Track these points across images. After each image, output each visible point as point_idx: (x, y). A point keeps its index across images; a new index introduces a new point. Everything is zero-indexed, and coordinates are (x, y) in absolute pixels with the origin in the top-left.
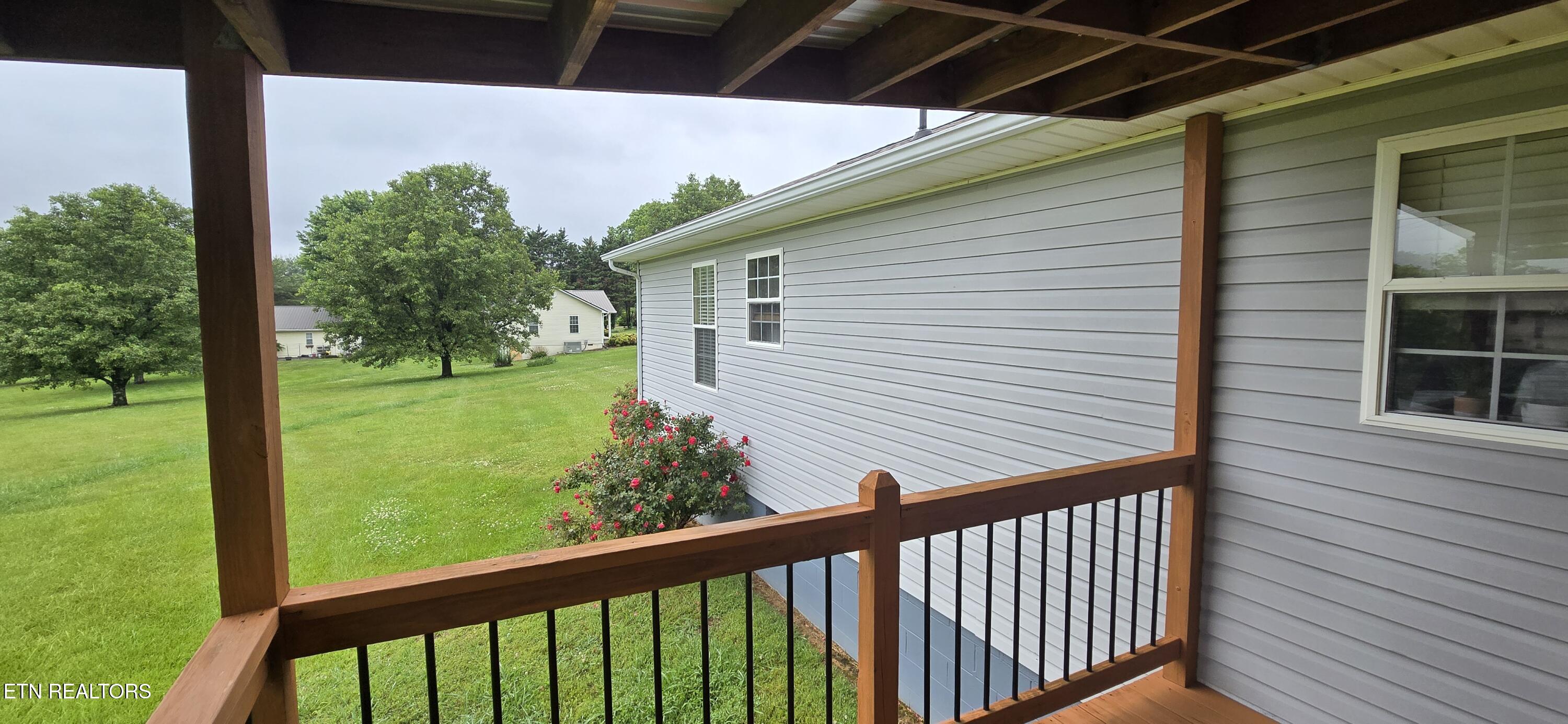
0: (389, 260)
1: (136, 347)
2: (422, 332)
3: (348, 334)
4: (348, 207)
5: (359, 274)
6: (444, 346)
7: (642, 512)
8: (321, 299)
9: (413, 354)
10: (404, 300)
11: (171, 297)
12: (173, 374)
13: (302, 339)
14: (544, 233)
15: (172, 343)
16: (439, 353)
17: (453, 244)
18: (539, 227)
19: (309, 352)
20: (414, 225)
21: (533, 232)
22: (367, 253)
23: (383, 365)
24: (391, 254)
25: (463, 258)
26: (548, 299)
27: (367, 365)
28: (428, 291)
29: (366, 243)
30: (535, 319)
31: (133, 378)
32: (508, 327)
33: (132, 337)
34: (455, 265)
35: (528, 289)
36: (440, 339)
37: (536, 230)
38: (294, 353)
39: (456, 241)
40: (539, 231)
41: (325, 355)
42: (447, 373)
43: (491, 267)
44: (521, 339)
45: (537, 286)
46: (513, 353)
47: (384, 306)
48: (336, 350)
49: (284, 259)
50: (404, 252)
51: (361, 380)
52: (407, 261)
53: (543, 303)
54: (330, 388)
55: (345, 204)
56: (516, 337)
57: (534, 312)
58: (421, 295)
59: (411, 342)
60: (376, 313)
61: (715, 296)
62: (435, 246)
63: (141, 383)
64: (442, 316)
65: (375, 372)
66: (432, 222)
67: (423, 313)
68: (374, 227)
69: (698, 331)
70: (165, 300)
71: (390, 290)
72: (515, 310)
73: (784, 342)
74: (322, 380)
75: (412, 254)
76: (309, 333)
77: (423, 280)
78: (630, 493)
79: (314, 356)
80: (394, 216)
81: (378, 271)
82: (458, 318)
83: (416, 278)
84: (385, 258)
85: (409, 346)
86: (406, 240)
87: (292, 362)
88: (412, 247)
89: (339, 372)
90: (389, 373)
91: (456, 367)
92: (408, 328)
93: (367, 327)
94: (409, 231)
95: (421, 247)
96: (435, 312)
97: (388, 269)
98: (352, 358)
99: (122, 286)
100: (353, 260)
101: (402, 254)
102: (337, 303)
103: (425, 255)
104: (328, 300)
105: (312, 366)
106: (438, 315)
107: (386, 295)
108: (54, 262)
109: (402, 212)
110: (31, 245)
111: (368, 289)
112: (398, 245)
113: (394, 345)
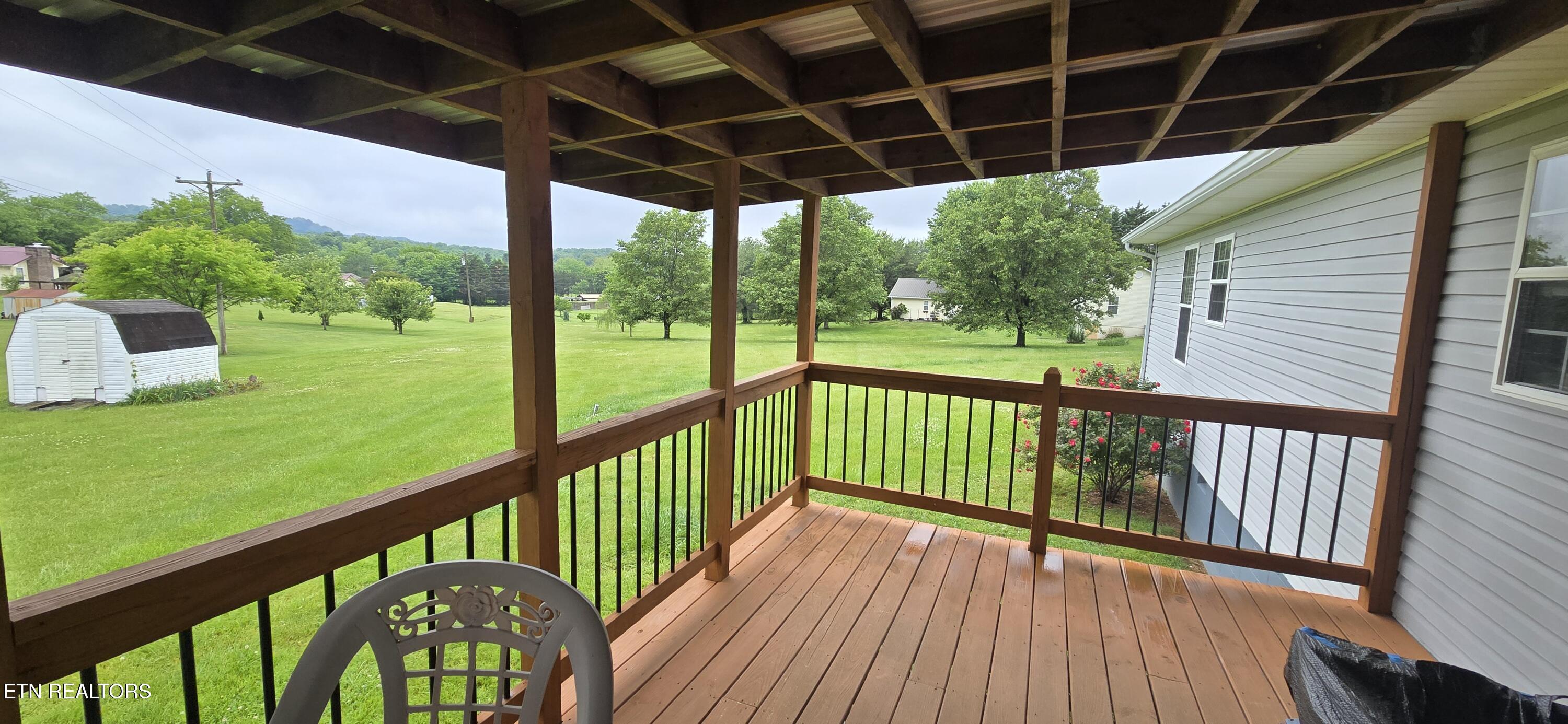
0: (984, 241)
1: (826, 303)
2: (1002, 304)
3: (948, 303)
4: (966, 197)
5: (961, 254)
6: (1020, 318)
7: (1074, 446)
8: (932, 274)
9: (993, 323)
10: (992, 276)
11: (845, 270)
12: (842, 324)
13: (921, 305)
14: (1144, 209)
15: (844, 302)
16: (1015, 324)
17: (1038, 226)
18: (1139, 204)
19: (925, 316)
20: (1007, 210)
21: (1131, 209)
22: (968, 236)
23: (970, 330)
24: (987, 237)
25: (1045, 238)
26: (1127, 279)
27: (959, 329)
28: (1011, 269)
29: (969, 228)
30: (1113, 300)
31: (823, 324)
32: (1082, 305)
33: (825, 296)
34: (1038, 245)
35: (1107, 269)
36: (1017, 311)
37: (1135, 207)
38: (915, 317)
39: (1040, 223)
40: (1139, 207)
41: (935, 320)
42: (1021, 343)
43: (1069, 246)
44: (1094, 318)
45: (1118, 266)
46: (1087, 332)
47: (976, 280)
48: (941, 316)
49: (919, 241)
50: (996, 234)
51: (954, 341)
52: (997, 242)
53: (1121, 282)
54: (931, 345)
55: (964, 195)
56: (1089, 315)
57: (1111, 292)
58: (1004, 274)
59: (993, 313)
60: (969, 286)
61: (1195, 277)
62: (1021, 229)
63: (827, 328)
64: (1022, 291)
65: (964, 335)
66: (1022, 207)
67: (1005, 288)
68: (975, 214)
69: (1182, 309)
70: (843, 271)
71: (981, 267)
72: (1089, 289)
73: (1226, 321)
74: (929, 339)
75: (1001, 236)
76: (926, 301)
77: (1008, 259)
78: (1069, 430)
79: (928, 320)
80: (992, 204)
81: (976, 251)
82: (1035, 293)
83: (1003, 257)
84: (981, 240)
85: (991, 316)
86: (999, 224)
87: (912, 323)
88: (1003, 230)
89: (942, 334)
90: (974, 337)
91: (1029, 339)
92: (992, 300)
93: (962, 297)
94: (1002, 216)
95: (1010, 229)
96: (1016, 287)
97: (983, 249)
98: (950, 323)
99: (824, 261)
100: (958, 242)
101: (994, 237)
102: (942, 277)
103: (1013, 236)
104: (937, 274)
105: (925, 328)
106: (1018, 291)
107: (979, 271)
108: (793, 247)
109: (1000, 200)
110: (786, 236)
111: (965, 265)
112: (993, 228)
113: (980, 314)
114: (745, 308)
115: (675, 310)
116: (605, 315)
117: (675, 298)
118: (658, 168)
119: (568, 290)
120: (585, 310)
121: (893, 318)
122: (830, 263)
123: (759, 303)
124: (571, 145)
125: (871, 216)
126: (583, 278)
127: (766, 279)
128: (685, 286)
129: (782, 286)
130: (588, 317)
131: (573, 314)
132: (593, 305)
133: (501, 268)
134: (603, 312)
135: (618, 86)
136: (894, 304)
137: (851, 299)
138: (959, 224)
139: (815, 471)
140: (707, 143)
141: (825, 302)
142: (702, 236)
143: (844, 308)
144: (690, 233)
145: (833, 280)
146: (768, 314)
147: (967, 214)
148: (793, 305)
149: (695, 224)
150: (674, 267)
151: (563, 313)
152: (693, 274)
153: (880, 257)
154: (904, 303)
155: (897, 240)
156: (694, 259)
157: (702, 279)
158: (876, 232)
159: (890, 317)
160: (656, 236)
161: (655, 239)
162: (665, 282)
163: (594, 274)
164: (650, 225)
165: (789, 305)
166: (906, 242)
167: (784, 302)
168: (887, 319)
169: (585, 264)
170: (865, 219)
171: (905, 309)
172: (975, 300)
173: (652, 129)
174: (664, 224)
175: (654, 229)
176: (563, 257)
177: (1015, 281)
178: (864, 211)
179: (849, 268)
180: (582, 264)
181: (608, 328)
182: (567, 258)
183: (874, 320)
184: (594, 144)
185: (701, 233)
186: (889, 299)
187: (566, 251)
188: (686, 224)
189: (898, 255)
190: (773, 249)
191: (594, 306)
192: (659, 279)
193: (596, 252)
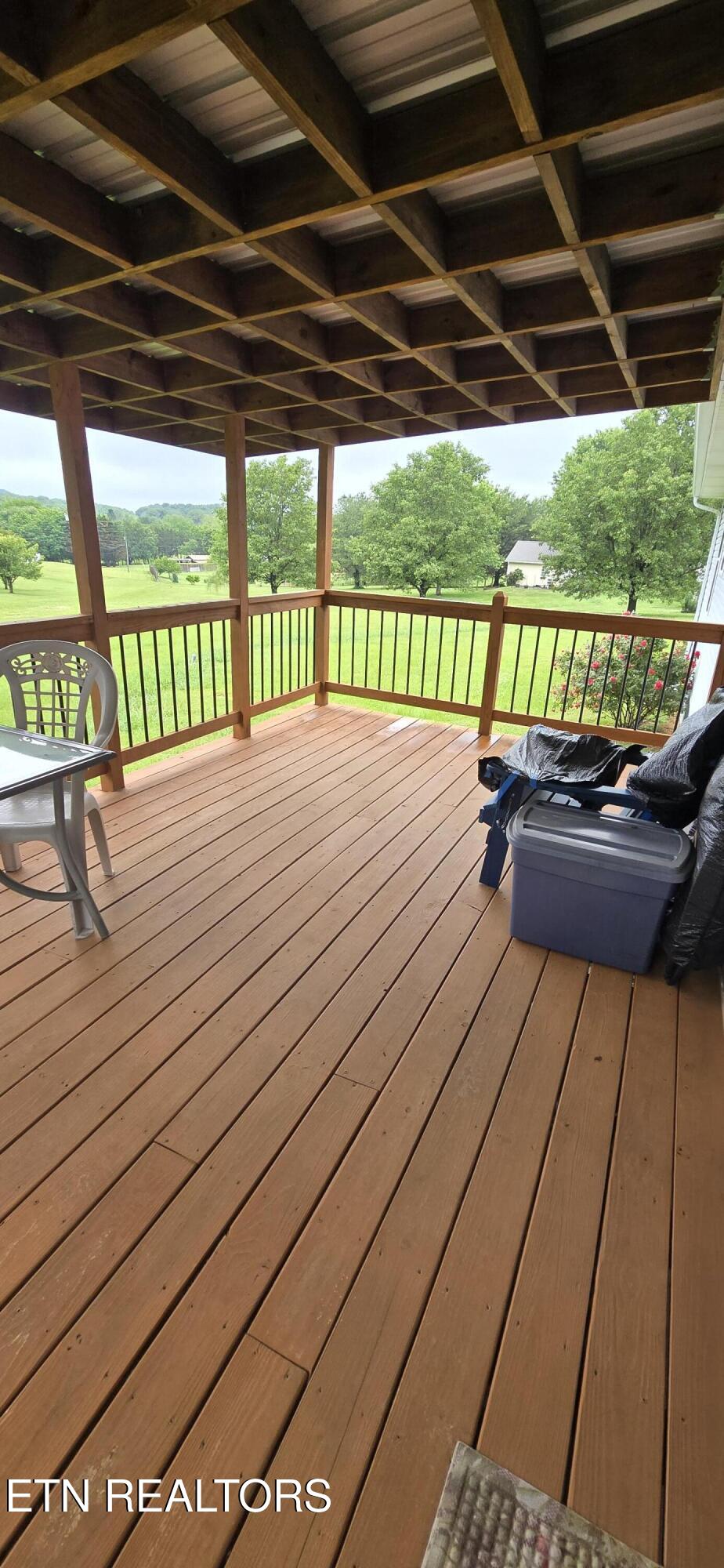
0: (602, 498)
2: (616, 569)
3: (559, 567)
5: (577, 512)
6: (633, 584)
8: (546, 535)
9: (605, 589)
10: (609, 538)
13: (539, 571)
16: (627, 591)
17: (662, 482)
19: (541, 583)
20: (632, 463)
22: (587, 492)
23: (580, 597)
24: (606, 493)
25: (669, 496)
28: (630, 530)
29: (588, 483)
33: (434, 558)
34: (661, 504)
36: (631, 577)
38: (530, 584)
39: (666, 478)
41: (551, 587)
47: (593, 543)
50: (617, 490)
52: (617, 500)
58: (622, 535)
59: (605, 579)
60: (584, 548)
62: (645, 484)
64: (638, 555)
66: (648, 459)
67: (621, 551)
70: (453, 531)
71: (599, 526)
75: (622, 493)
76: (542, 566)
77: (626, 519)
79: (542, 587)
80: (618, 454)
81: (592, 509)
82: (651, 557)
83: (622, 516)
84: (599, 497)
85: (604, 581)
86: (621, 478)
87: (527, 590)
91: (640, 606)
92: (605, 565)
93: (574, 561)
94: (626, 469)
95: (633, 485)
96: (632, 551)
97: (601, 508)
98: (561, 589)
99: (433, 520)
100: (575, 498)
101: (615, 493)
102: (557, 539)
103: (634, 493)
104: (551, 535)
105: (541, 595)
106: (634, 554)
107: (595, 532)
108: (404, 502)
109: (625, 450)
110: (395, 491)
111: (582, 526)
112: (613, 483)
113: (591, 579)
114: (357, 571)
115: (282, 572)
116: (213, 577)
117: (282, 559)
118: (183, 421)
119: (176, 551)
120: (194, 572)
121: (509, 584)
122: (440, 521)
123: (366, 565)
124: (107, 403)
125: (487, 469)
126: (191, 537)
127: (374, 538)
128: (291, 546)
129: (388, 546)
130: (197, 579)
131: (182, 576)
132: (201, 567)
133: (107, 525)
134: (212, 574)
135: (130, 363)
136: (511, 569)
137: (461, 562)
138: (578, 478)
139: (332, 679)
140: (208, 402)
141: (433, 564)
142: (308, 490)
143: (453, 571)
144: (296, 487)
145: (443, 540)
146: (376, 577)
147: (588, 466)
148: (400, 567)
149: (301, 477)
150: (280, 525)
151: (171, 575)
152: (299, 533)
153: (493, 516)
154: (521, 567)
155: (520, 497)
156: (300, 515)
157: (307, 538)
158: (494, 488)
159: (506, 585)
160: (260, 490)
161: (260, 493)
162: (271, 542)
163: (203, 533)
164: (253, 477)
165: (396, 567)
166: (530, 500)
167: (390, 564)
168: (502, 585)
169: (192, 521)
170: (481, 472)
171: (522, 575)
172: (588, 564)
173: (161, 394)
174: (268, 475)
175: (258, 482)
176: (170, 514)
177: (632, 544)
178: (481, 463)
179: (460, 527)
180: (189, 522)
181: (217, 590)
182: (174, 515)
183: (489, 587)
184: (125, 403)
185: (307, 487)
186: (506, 564)
187: (173, 507)
188: (293, 476)
189: (520, 515)
190: (382, 505)
191: (203, 569)
192: (264, 538)
193: (204, 509)
